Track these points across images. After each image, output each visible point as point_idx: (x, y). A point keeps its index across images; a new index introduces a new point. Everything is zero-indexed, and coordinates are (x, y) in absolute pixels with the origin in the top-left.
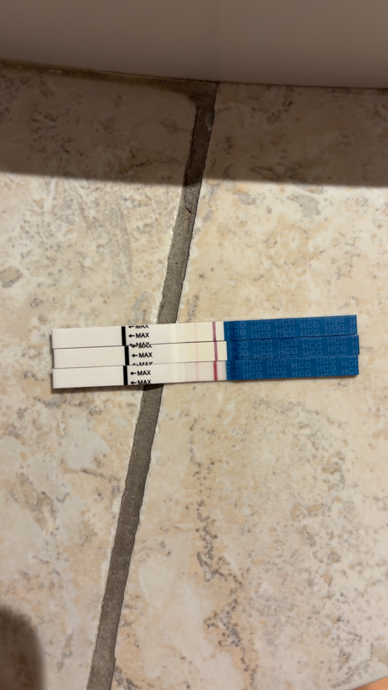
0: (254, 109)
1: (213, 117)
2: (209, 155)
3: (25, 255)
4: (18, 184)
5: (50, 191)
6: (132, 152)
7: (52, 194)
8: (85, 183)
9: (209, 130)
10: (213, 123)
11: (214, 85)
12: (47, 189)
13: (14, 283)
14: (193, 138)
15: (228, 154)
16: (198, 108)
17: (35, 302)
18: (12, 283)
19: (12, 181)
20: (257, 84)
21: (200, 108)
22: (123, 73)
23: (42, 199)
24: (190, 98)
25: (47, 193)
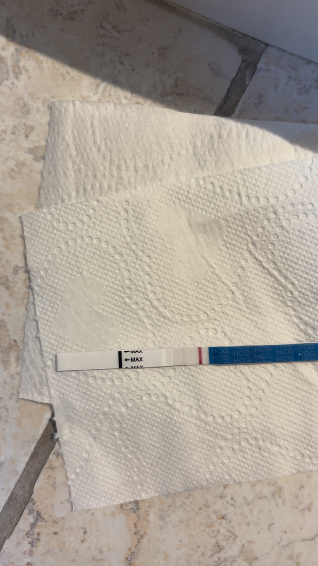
0: (290, 77)
1: (254, 73)
2: (240, 104)
4: (73, 77)
5: (97, 92)
6: (176, 81)
7: (99, 95)
9: (247, 84)
10: (251, 78)
11: (263, 45)
12: (96, 90)
14: (231, 86)
15: (256, 108)
16: (243, 62)
19: (68, 73)
20: (300, 57)
21: (244, 62)
22: (190, 11)
23: (88, 97)
24: (239, 50)
25: (95, 93)
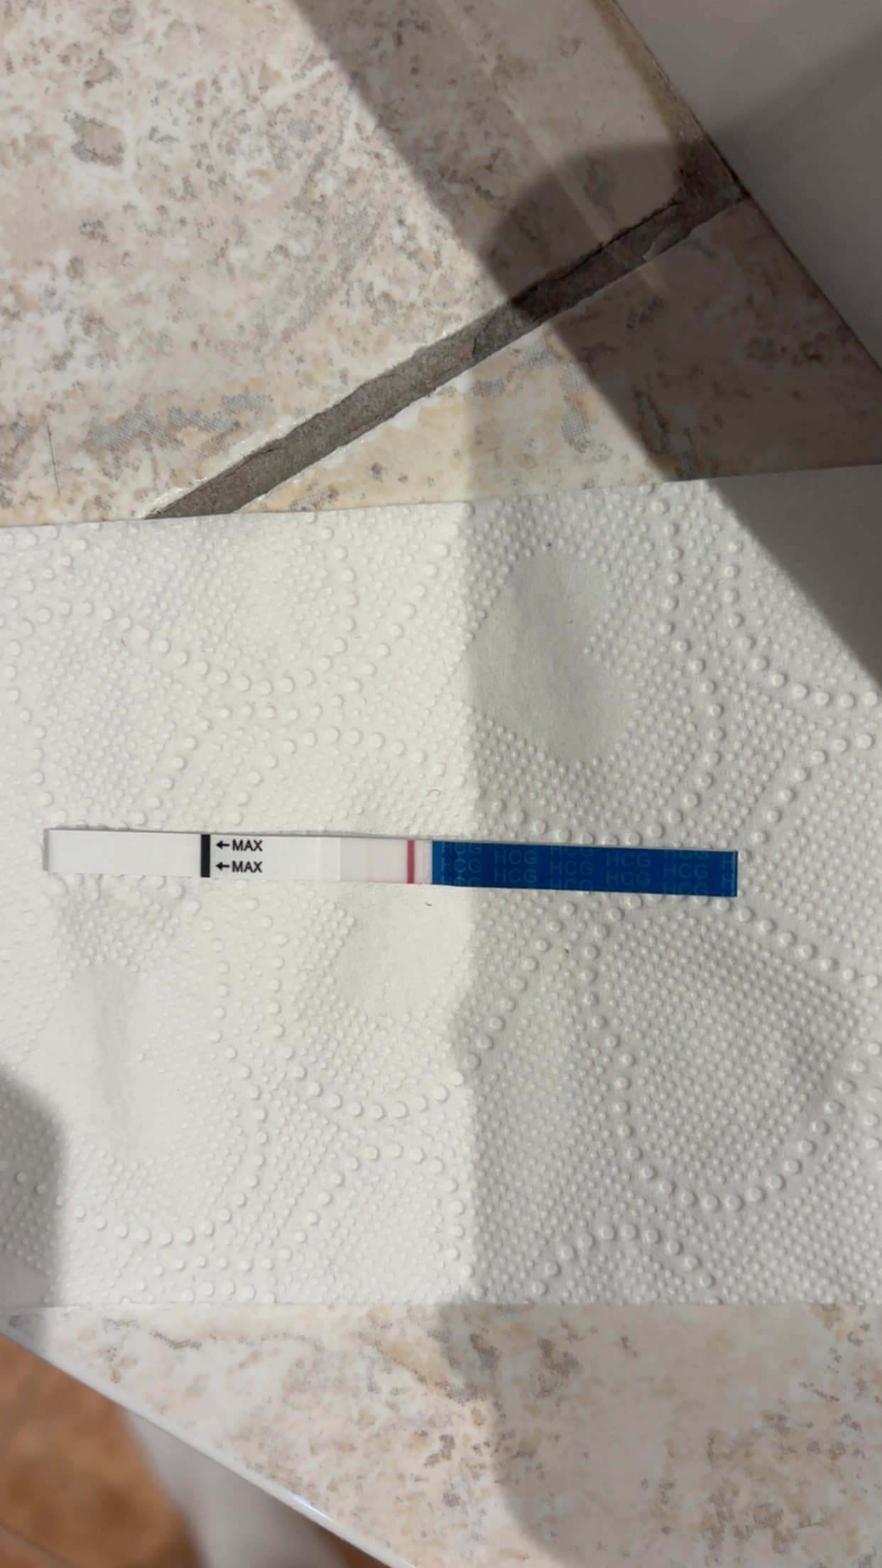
0: (750, 301)
1: (676, 242)
2: (599, 294)
3: (157, 136)
5: (304, 75)
6: (495, 156)
7: (303, 84)
8: (370, 124)
9: (644, 257)
10: (664, 250)
11: (736, 190)
12: (304, 68)
13: (95, 162)
14: (612, 242)
15: (629, 326)
16: (673, 203)
17: (95, 228)
18: (92, 159)
21: (676, 206)
23: (278, 75)
24: (682, 171)
